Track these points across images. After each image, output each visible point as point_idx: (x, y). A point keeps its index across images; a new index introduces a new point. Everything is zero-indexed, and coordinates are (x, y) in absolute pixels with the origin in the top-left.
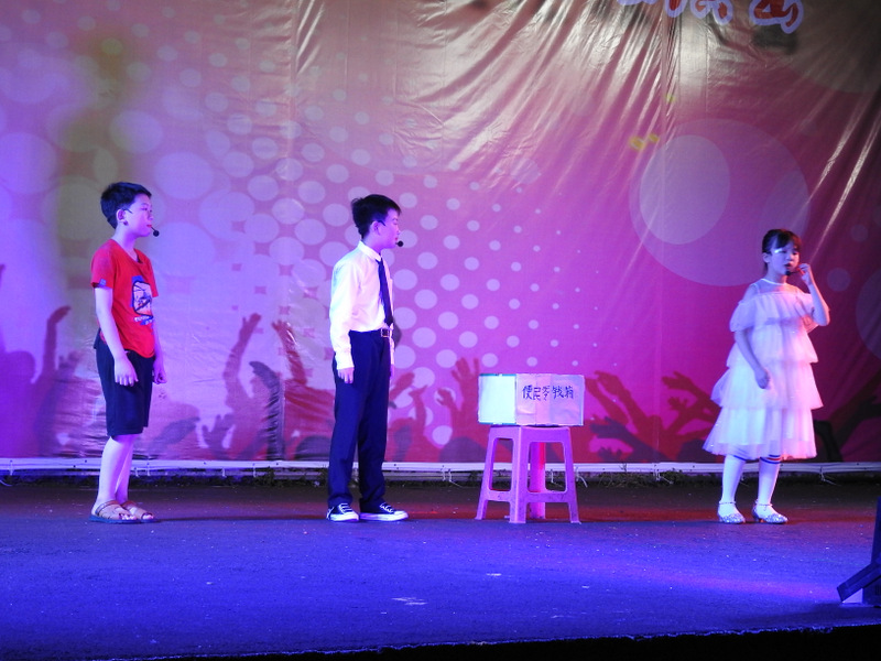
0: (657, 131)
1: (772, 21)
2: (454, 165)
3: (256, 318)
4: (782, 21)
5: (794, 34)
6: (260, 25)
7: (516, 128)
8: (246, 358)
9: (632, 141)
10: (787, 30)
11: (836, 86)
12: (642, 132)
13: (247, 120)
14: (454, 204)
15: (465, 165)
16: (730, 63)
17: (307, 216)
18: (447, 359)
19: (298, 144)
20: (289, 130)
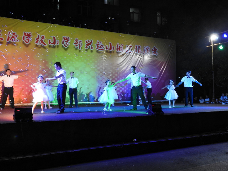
0: (142, 67)
1: (155, 55)
2: (121, 71)
3: (101, 88)
4: (156, 54)
5: (157, 56)
6: (100, 58)
7: (127, 67)
8: (100, 92)
9: (140, 68)
10: (156, 55)
11: (162, 61)
12: (141, 67)
13: (99, 68)
14: (121, 75)
15: (122, 71)
16: (150, 59)
17: (106, 77)
18: (121, 91)
19: (105, 70)
20: (104, 68)
